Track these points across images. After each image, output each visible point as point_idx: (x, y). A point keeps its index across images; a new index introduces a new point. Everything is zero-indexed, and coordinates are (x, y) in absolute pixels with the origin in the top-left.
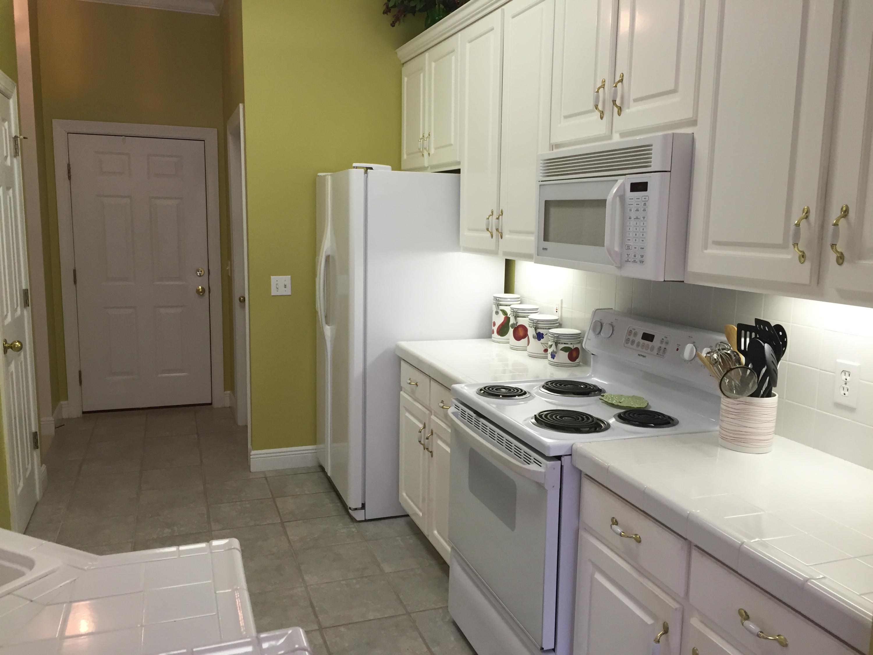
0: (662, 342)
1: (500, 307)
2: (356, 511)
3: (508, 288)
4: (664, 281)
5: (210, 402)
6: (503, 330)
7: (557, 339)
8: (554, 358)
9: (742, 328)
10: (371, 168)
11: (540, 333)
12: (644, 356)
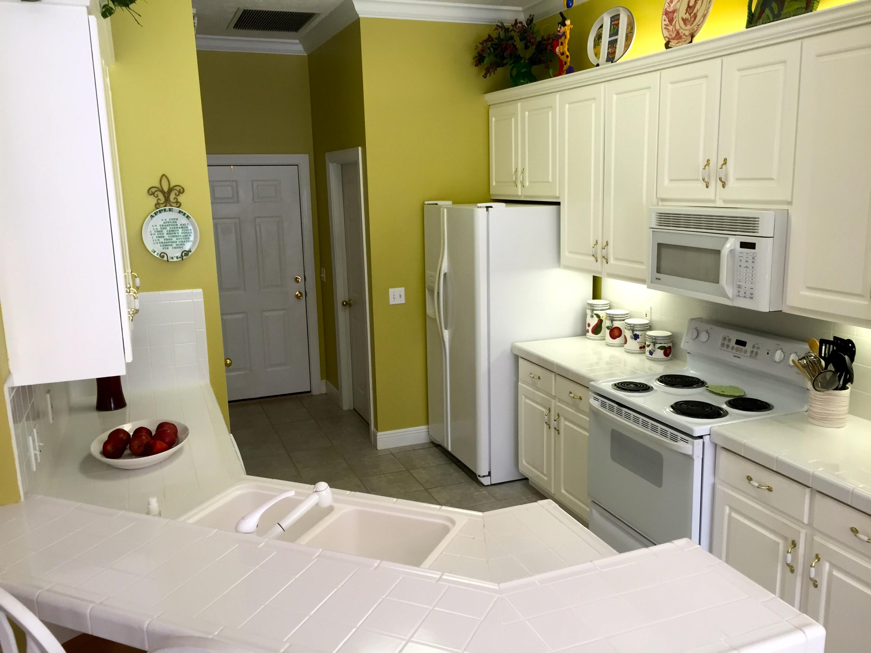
0: (754, 347)
1: (594, 311)
2: (484, 478)
3: (596, 295)
4: (769, 311)
5: (310, 390)
6: (597, 330)
7: (655, 340)
8: (652, 355)
9: (823, 342)
10: (491, 207)
11: (636, 334)
12: (739, 357)
